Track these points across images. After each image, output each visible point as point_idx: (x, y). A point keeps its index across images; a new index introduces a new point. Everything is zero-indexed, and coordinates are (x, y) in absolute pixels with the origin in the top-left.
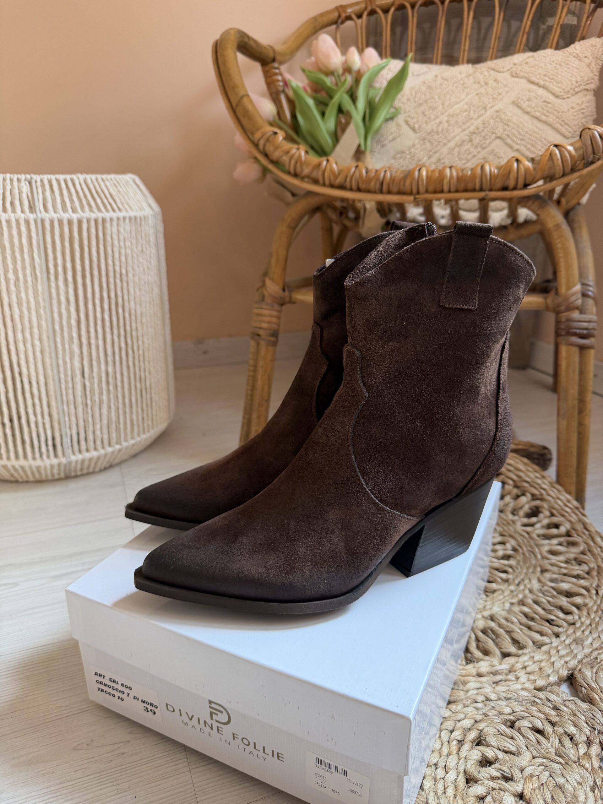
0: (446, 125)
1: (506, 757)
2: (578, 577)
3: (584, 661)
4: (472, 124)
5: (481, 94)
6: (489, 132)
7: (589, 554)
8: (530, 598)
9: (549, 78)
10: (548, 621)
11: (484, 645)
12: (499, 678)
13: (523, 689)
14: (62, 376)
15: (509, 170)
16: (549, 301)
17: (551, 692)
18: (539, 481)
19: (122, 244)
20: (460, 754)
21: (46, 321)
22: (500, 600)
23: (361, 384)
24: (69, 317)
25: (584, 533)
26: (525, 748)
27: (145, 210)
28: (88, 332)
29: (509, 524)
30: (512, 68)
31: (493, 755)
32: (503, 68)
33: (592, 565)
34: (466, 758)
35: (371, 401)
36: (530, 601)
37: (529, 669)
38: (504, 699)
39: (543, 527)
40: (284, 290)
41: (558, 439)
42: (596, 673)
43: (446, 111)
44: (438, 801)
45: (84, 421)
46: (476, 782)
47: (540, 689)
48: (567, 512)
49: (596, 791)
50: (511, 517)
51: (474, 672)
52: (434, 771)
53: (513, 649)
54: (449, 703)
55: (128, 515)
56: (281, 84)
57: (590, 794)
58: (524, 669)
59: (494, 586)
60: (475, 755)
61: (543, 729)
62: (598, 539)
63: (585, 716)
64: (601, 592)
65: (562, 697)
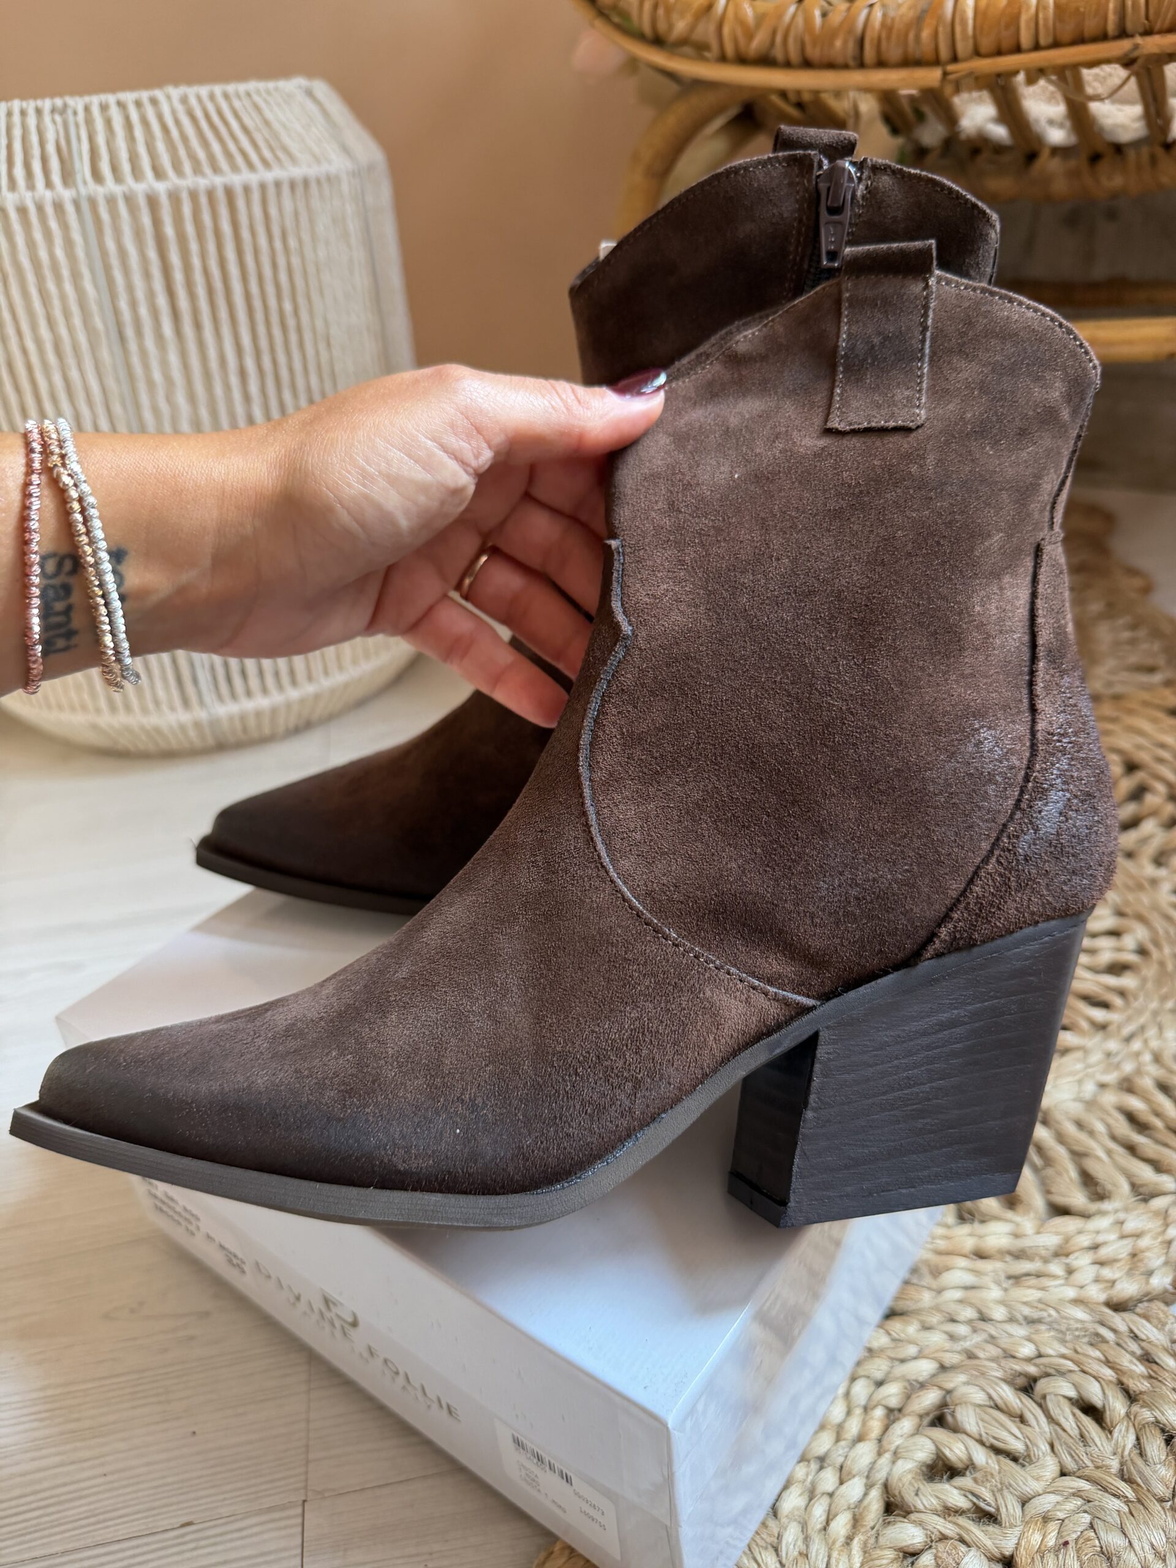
1: (994, 1463)
8: (1148, 1074)
12: (1025, 1266)
13: (1077, 1302)
17: (1146, 1317)
20: (884, 1443)
22: (1073, 1073)
26: (1045, 1447)
29: (1140, 887)
31: (963, 1455)
34: (896, 1453)
37: (1103, 1253)
38: (1024, 1323)
44: (803, 1548)
46: (906, 1515)
47: (1118, 1307)
50: (1150, 870)
51: (969, 1244)
52: (813, 1473)
53: (1076, 1197)
54: (892, 1314)
55: (202, 861)
58: (1092, 1252)
60: (923, 1451)
61: (1104, 1407)
65: (1171, 1331)
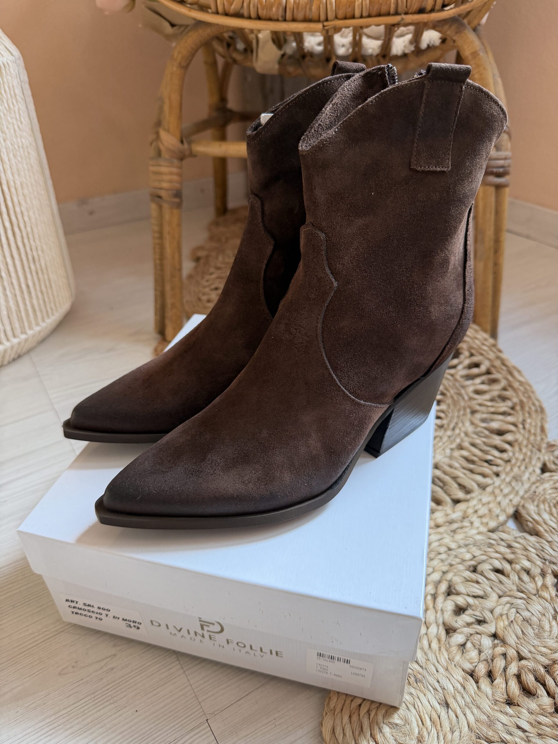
1: (476, 601)
2: (504, 414)
3: (526, 496)
7: (509, 389)
8: (466, 441)
10: (487, 461)
11: (435, 495)
12: (455, 526)
13: (479, 533)
17: (503, 531)
20: (436, 607)
22: (440, 447)
23: (328, 271)
25: (502, 369)
26: (490, 589)
31: (465, 602)
33: (515, 400)
34: (442, 610)
35: (340, 291)
36: (467, 444)
37: (479, 513)
38: (464, 547)
39: (465, 368)
40: (182, 142)
42: (537, 506)
44: (426, 657)
46: (455, 631)
47: (492, 531)
48: (484, 350)
53: (460, 495)
55: (68, 435)
57: (554, 623)
58: (476, 513)
60: (450, 606)
61: (503, 568)
62: (516, 374)
63: (535, 549)
64: (527, 426)
65: (513, 535)
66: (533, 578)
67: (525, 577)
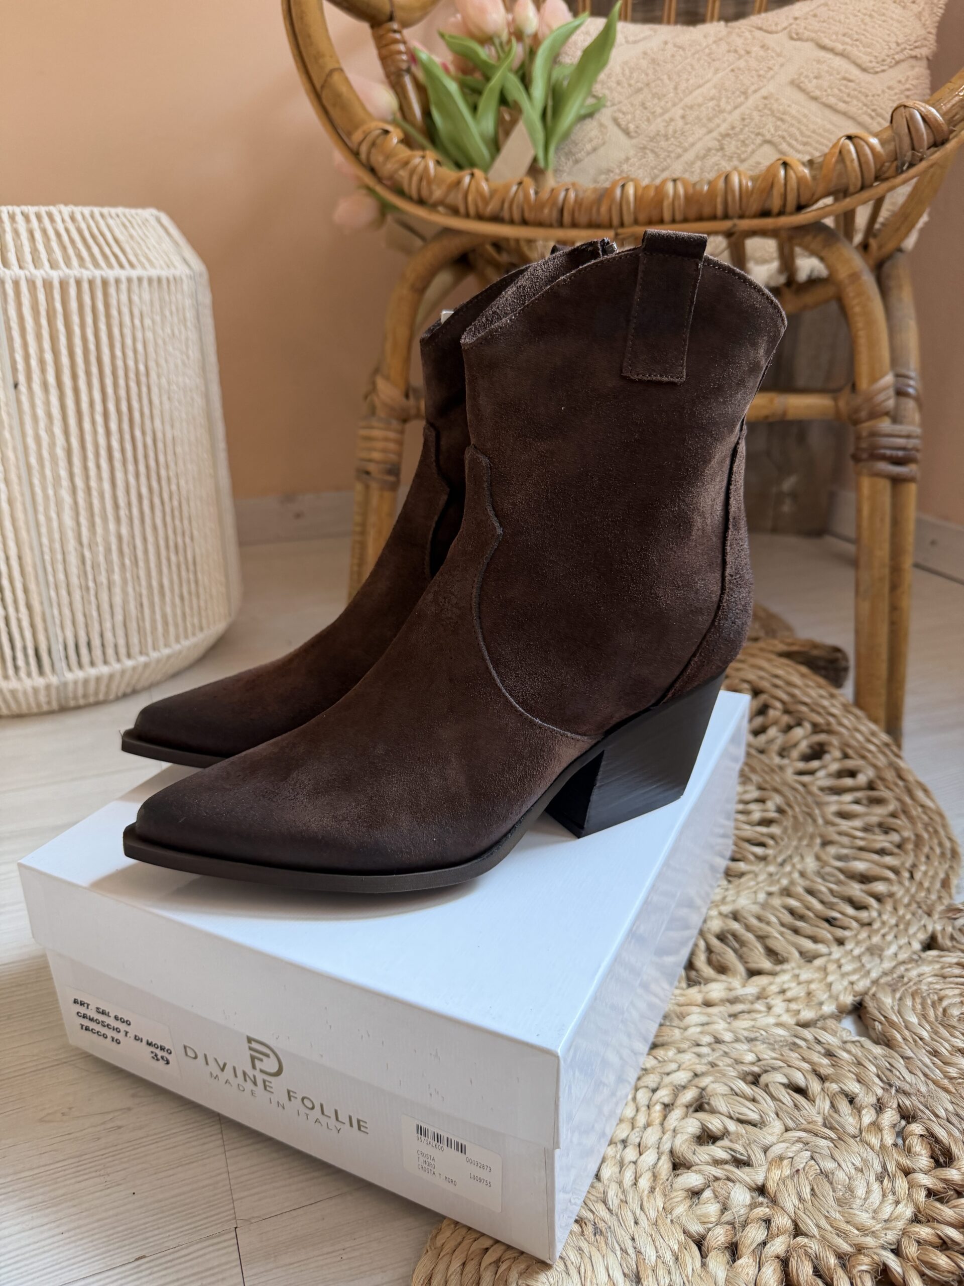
0: (680, 123)
1: (741, 1129)
2: (882, 852)
3: (882, 981)
4: (724, 120)
5: (739, 69)
6: (752, 132)
7: (903, 817)
8: (799, 884)
9: (852, 39)
10: (827, 920)
11: (719, 958)
12: (739, 1007)
13: (779, 1025)
14: (45, 541)
15: (771, 180)
16: (842, 404)
17: (824, 1029)
18: (826, 703)
19: (137, 322)
20: (666, 1124)
21: (15, 449)
22: (749, 888)
23: (491, 513)
24: (52, 445)
25: (896, 785)
26: (773, 1116)
27: (175, 267)
28: (86, 468)
29: (773, 771)
30: (791, 25)
31: (720, 1127)
32: (776, 24)
33: (906, 834)
34: (674, 1131)
35: (508, 542)
36: (800, 890)
37: (789, 994)
38: (745, 1041)
39: (830, 775)
40: (407, 396)
41: (857, 632)
42: (900, 999)
43: (681, 100)
44: (623, 1197)
45: (85, 616)
46: (689, 1168)
47: (805, 1025)
48: (870, 751)
49: (886, 1181)
50: (777, 760)
51: (699, 998)
52: (621, 1151)
53: (764, 964)
54: (654, 1046)
55: (127, 747)
56: (404, 57)
57: (876, 1186)
58: (782, 995)
59: (742, 866)
60: (692, 1127)
61: (807, 1086)
62: (920, 794)
63: (877, 1066)
64: (918, 876)
65: (841, 1036)
66: (859, 1110)
67: (844, 1106)
